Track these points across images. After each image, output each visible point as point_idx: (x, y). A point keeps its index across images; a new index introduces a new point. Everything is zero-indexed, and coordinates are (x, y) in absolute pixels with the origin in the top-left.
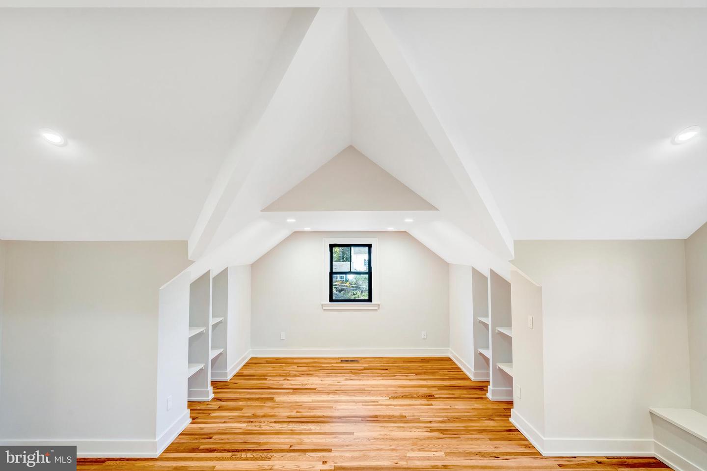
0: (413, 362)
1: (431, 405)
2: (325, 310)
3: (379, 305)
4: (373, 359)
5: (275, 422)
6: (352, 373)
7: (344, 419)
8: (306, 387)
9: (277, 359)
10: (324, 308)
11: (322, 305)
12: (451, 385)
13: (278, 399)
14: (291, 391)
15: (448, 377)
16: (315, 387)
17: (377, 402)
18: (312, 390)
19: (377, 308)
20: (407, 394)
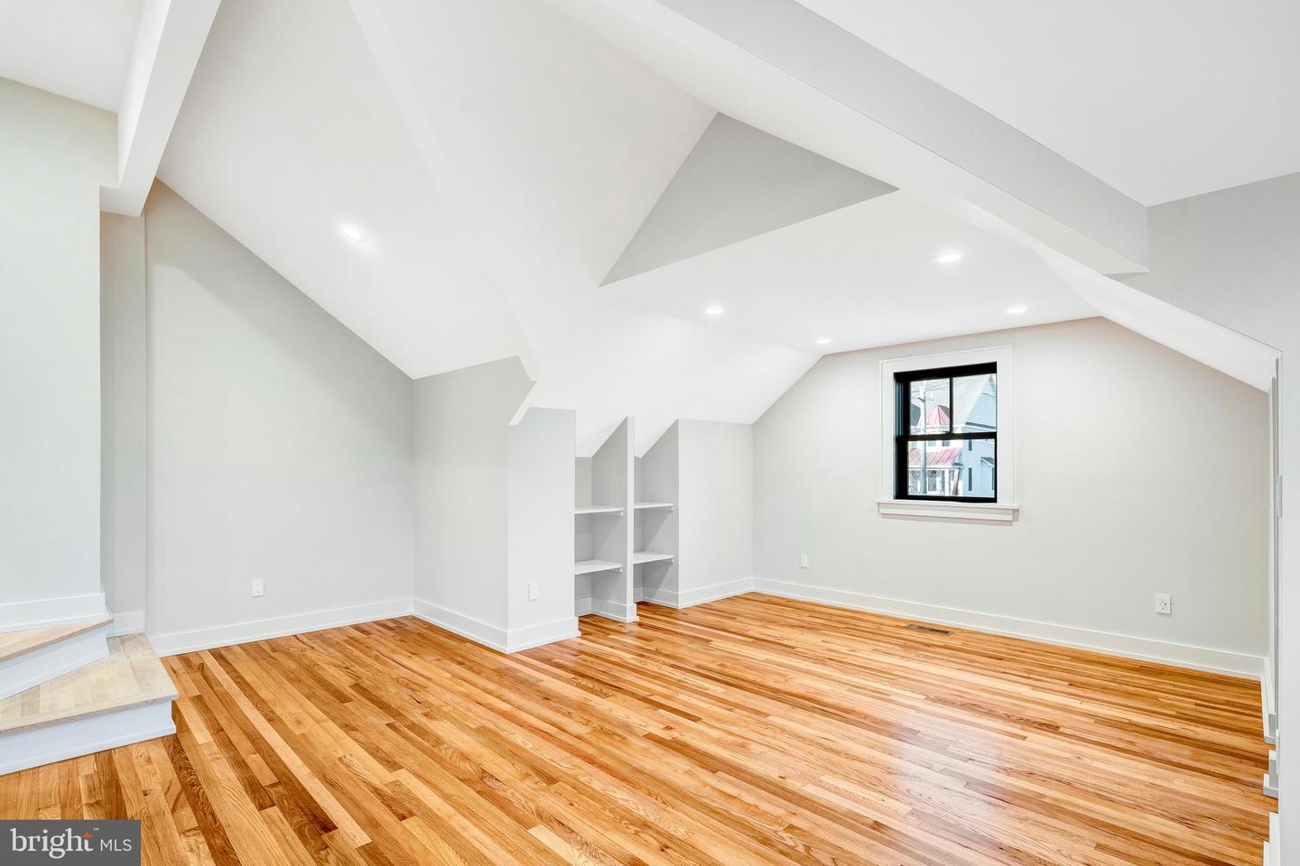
0: (1105, 664)
1: (1024, 738)
2: (884, 515)
3: (1016, 511)
4: (992, 639)
5: (672, 666)
6: (905, 646)
7: (781, 696)
8: (785, 642)
9: (789, 601)
10: (883, 511)
11: (879, 504)
12: (1159, 729)
13: (716, 643)
14: (751, 640)
15: (1174, 713)
16: (794, 645)
17: (889, 695)
18: (789, 649)
19: (1010, 518)
20: (979, 704)
